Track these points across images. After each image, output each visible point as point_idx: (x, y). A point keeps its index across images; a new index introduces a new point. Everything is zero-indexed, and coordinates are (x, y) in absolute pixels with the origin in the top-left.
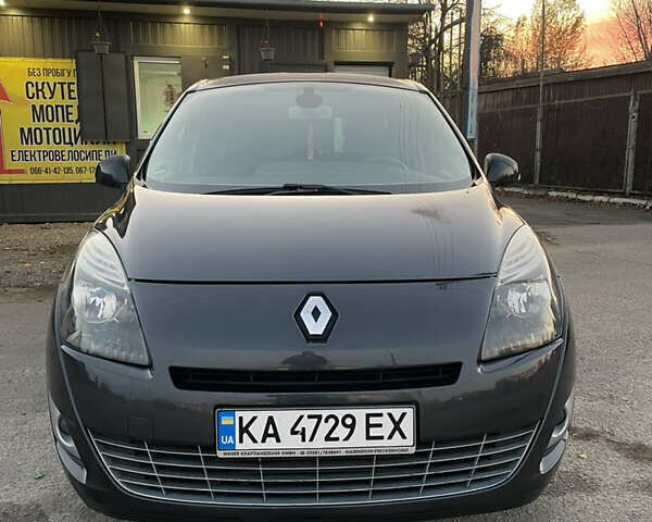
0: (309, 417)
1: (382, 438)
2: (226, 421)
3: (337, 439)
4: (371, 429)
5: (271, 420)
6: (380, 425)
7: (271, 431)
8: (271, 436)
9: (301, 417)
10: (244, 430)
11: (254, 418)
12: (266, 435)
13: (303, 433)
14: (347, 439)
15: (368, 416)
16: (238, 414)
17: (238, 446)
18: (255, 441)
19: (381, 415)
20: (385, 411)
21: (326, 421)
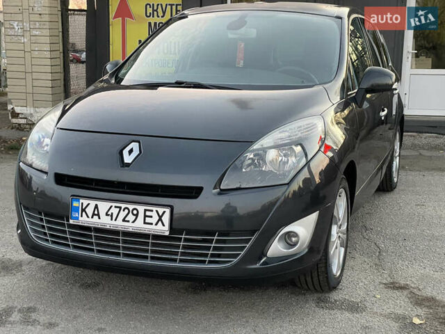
0: (116, 207)
1: (152, 224)
2: (75, 204)
3: (128, 221)
4: (147, 218)
5: (96, 207)
6: (151, 217)
7: (96, 212)
8: (96, 215)
9: (111, 206)
10: (83, 210)
11: (89, 204)
12: (94, 214)
13: (112, 216)
14: (133, 222)
15: (145, 210)
16: (81, 201)
17: (80, 218)
18: (88, 217)
19: (152, 211)
20: (154, 209)
21: (124, 210)
